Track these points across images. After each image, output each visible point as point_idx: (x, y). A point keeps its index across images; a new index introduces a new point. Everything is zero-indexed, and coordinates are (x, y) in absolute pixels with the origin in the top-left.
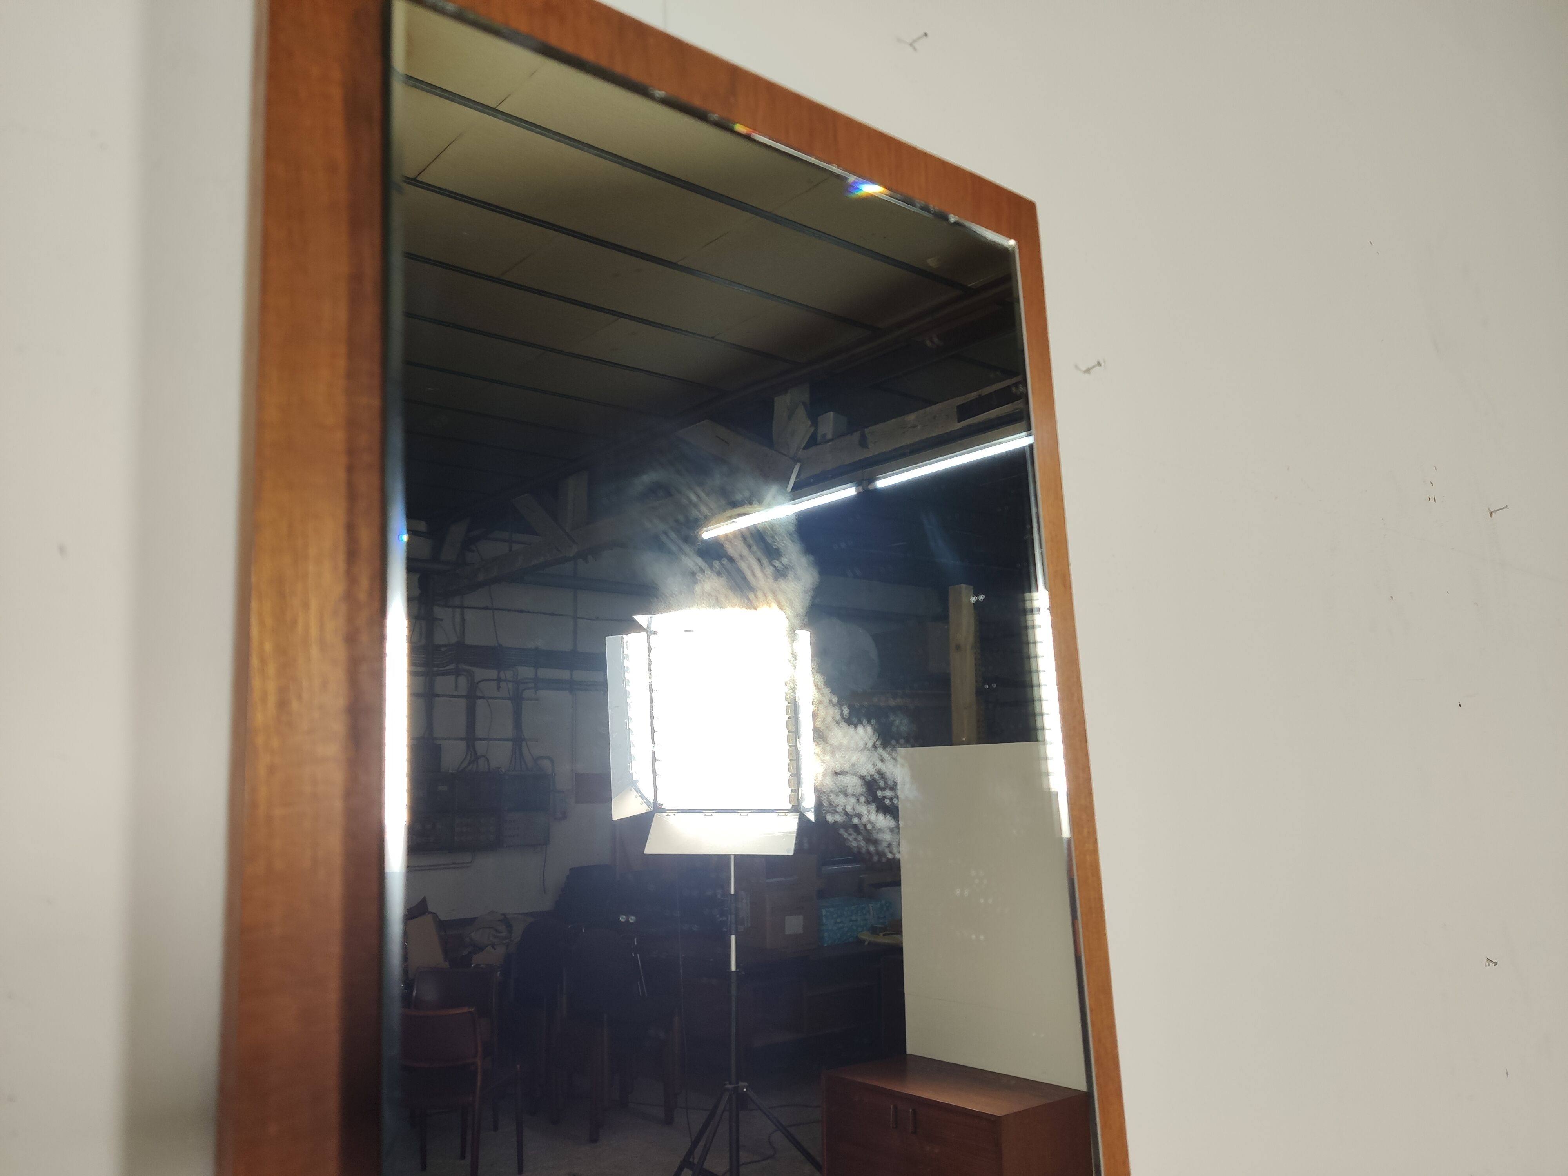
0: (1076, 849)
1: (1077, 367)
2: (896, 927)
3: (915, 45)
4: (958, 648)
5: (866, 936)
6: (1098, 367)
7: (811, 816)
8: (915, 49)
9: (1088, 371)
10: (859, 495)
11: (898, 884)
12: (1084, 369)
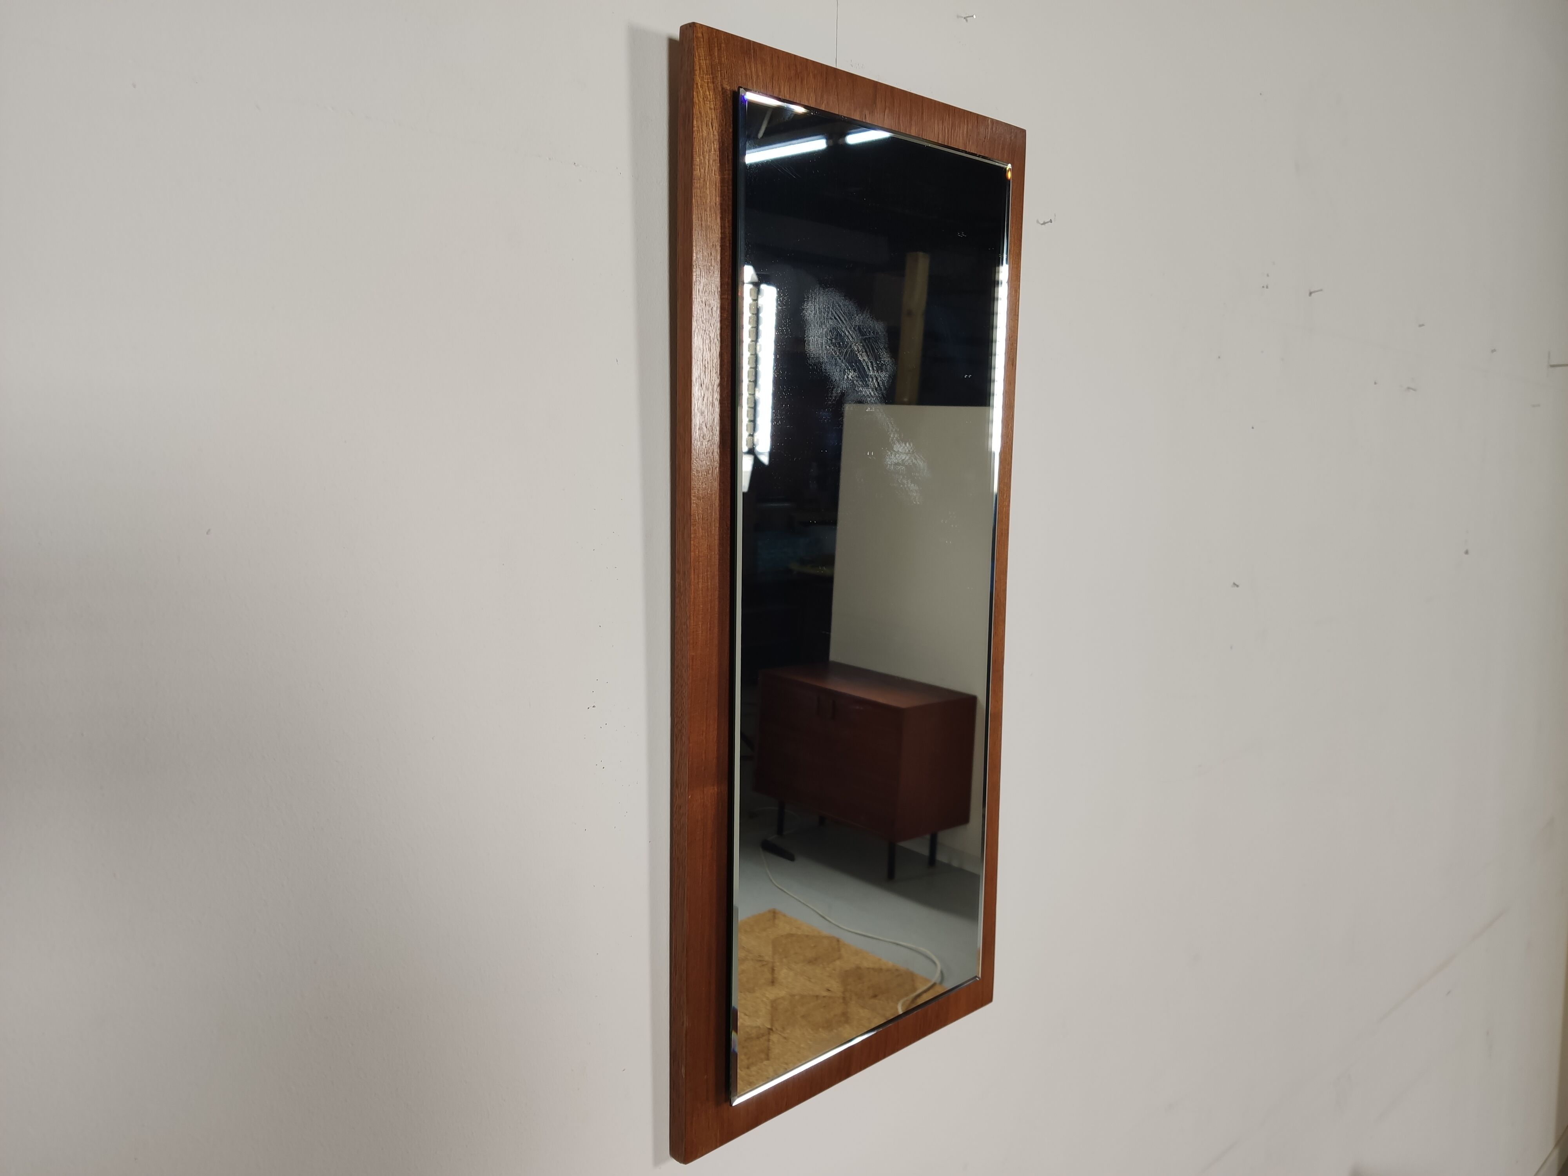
0: (999, 504)
1: (1038, 222)
2: (829, 560)
3: (968, 19)
4: (910, 313)
5: (795, 567)
6: (1050, 223)
7: (765, 459)
8: (967, 21)
9: (1044, 223)
10: (829, 148)
11: (834, 523)
12: (1042, 223)
